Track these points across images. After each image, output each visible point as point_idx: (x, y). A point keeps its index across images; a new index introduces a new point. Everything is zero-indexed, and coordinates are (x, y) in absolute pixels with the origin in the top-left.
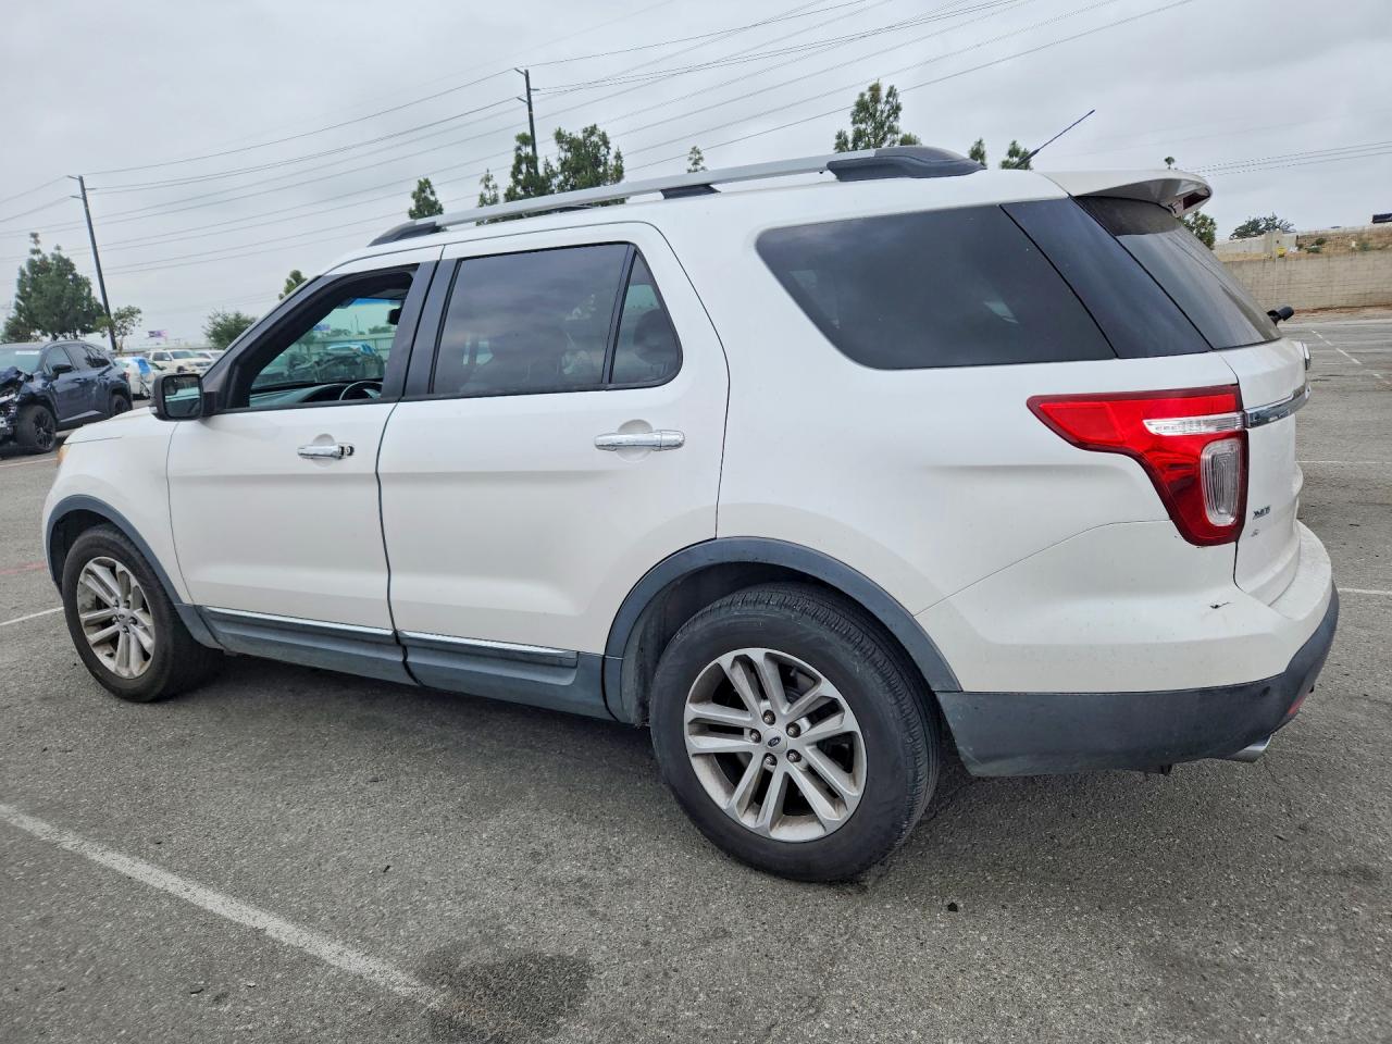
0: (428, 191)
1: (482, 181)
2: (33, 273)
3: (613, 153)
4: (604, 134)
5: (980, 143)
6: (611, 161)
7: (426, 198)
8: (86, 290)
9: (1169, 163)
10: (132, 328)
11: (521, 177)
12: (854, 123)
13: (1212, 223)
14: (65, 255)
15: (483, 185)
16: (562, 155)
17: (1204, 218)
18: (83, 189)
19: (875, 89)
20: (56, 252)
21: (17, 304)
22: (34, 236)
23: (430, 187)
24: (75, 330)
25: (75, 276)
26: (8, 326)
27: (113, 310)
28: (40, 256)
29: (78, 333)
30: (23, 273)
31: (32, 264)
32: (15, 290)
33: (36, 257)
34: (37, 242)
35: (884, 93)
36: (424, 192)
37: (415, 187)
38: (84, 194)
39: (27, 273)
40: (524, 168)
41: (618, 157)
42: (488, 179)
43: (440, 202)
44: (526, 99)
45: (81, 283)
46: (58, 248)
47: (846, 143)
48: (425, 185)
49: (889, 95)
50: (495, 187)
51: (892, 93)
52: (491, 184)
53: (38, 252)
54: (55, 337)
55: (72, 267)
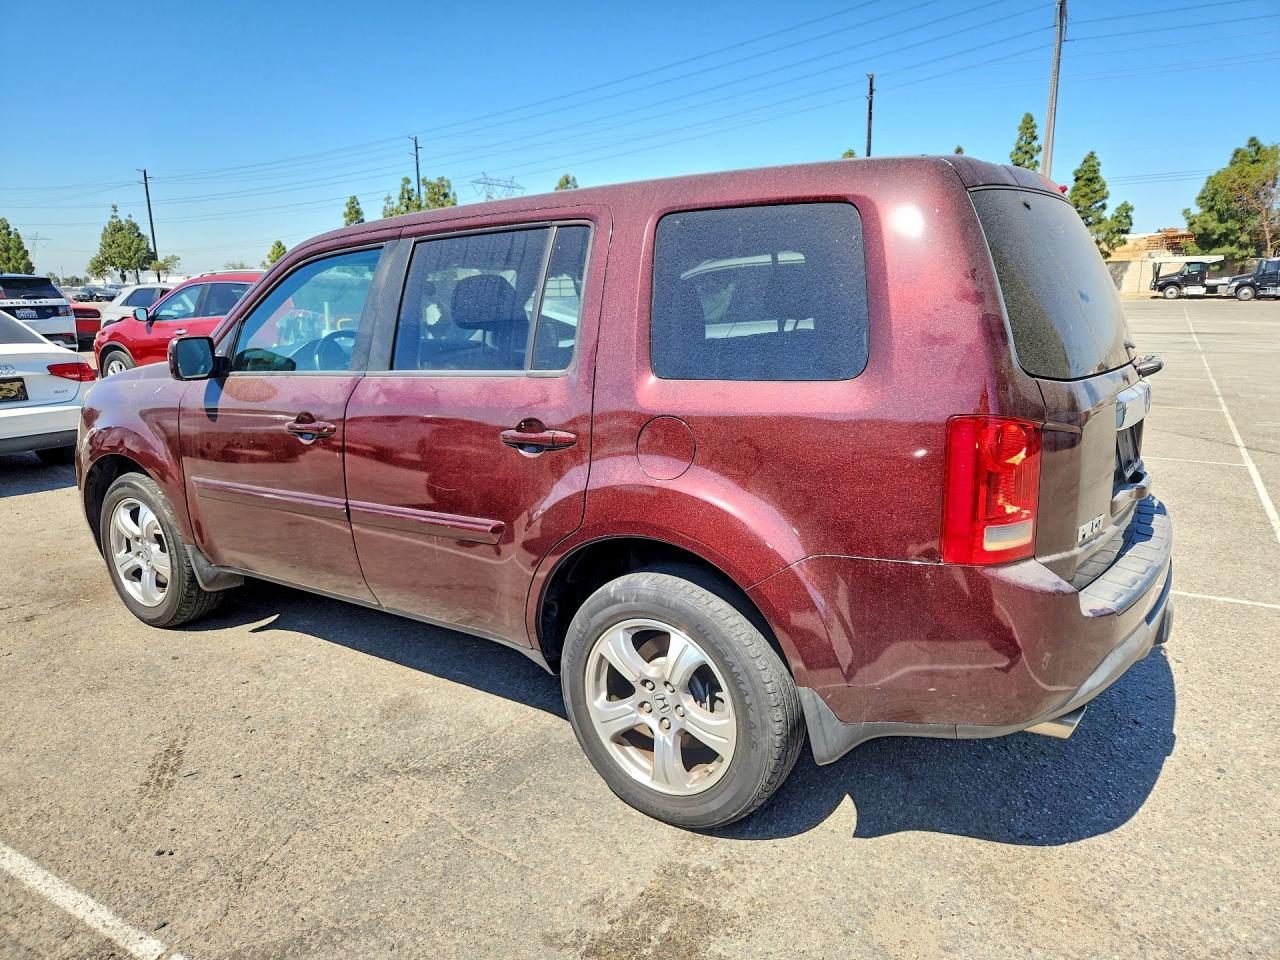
0: (355, 203)
1: (385, 199)
2: (112, 230)
4: (448, 181)
6: (451, 195)
7: (354, 207)
8: (145, 243)
10: (172, 269)
11: (404, 201)
14: (134, 220)
15: (384, 203)
18: (146, 178)
19: (567, 177)
20: (128, 218)
21: (101, 249)
22: (114, 207)
23: (357, 201)
24: (135, 268)
25: (139, 234)
26: (92, 264)
27: (161, 258)
28: (118, 220)
29: (139, 270)
30: (105, 229)
31: (110, 223)
32: (100, 240)
33: (114, 221)
34: (116, 211)
35: (570, 179)
37: (348, 200)
38: (146, 181)
39: (109, 230)
40: (406, 196)
41: (454, 194)
42: (389, 198)
43: (363, 209)
44: (414, 152)
45: (142, 238)
46: (130, 216)
48: (354, 200)
50: (393, 203)
51: (574, 180)
52: (390, 201)
53: (116, 217)
54: (123, 272)
55: (138, 229)
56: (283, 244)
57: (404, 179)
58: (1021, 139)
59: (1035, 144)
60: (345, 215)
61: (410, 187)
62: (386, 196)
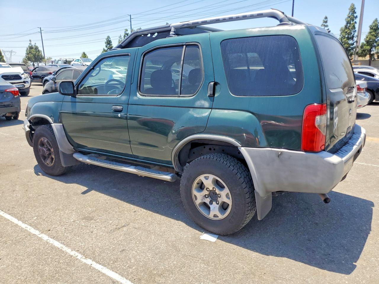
0: (109, 38)
1: (119, 37)
2: (30, 49)
7: (109, 40)
14: (37, 45)
21: (26, 55)
22: (30, 40)
25: (38, 50)
26: (23, 60)
27: (46, 58)
29: (39, 62)
30: (27, 49)
31: (29, 47)
32: (26, 52)
33: (30, 45)
34: (31, 42)
37: (106, 37)
38: (41, 31)
42: (121, 36)
43: (112, 40)
44: (130, 20)
45: (40, 52)
46: (35, 44)
48: (109, 37)
50: (122, 38)
53: (31, 44)
54: (33, 63)
55: (38, 48)
56: (85, 53)
57: (125, 30)
58: (350, 13)
59: (355, 15)
60: (106, 43)
61: (127, 32)
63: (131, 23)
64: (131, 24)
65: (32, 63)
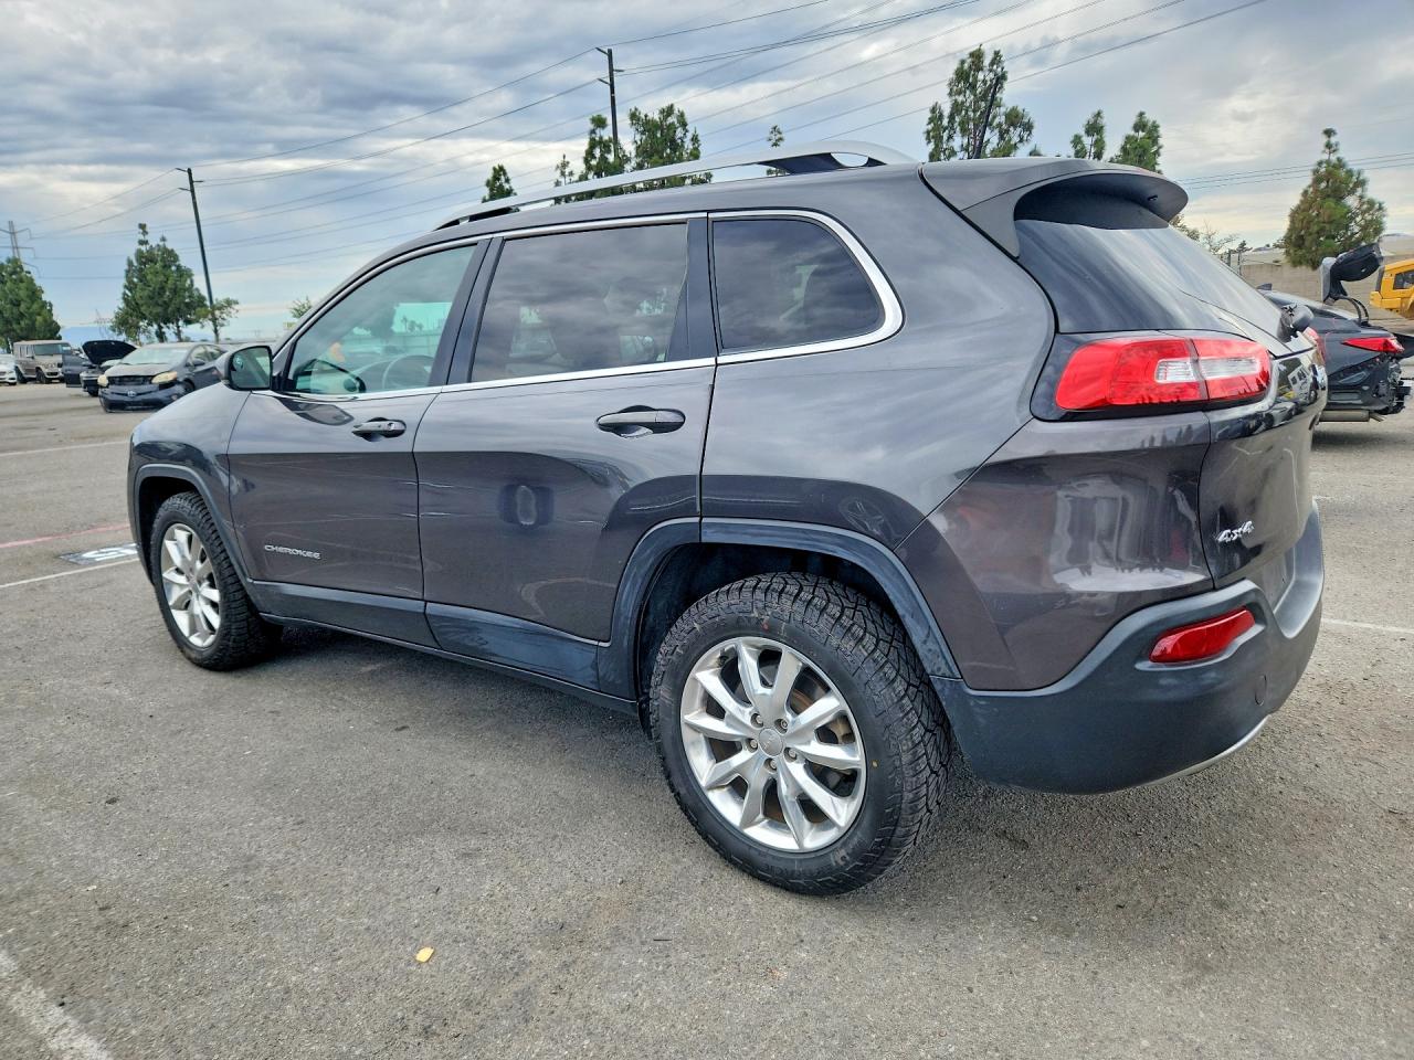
0: (502, 178)
1: (557, 167)
2: (141, 263)
3: (689, 136)
4: (682, 115)
5: (1099, 114)
6: (688, 140)
7: (501, 186)
8: (188, 282)
9: (1329, 137)
10: (229, 319)
11: (594, 162)
12: (950, 94)
13: (1380, 208)
14: (169, 247)
15: (559, 171)
16: (638, 137)
17: (1371, 203)
18: (191, 182)
19: (977, 56)
20: (161, 244)
21: (125, 294)
22: (142, 227)
23: (505, 174)
24: (178, 320)
25: (179, 267)
27: (215, 301)
28: (148, 247)
29: (181, 323)
30: (130, 263)
31: (139, 254)
32: (124, 281)
33: (143, 248)
34: (145, 233)
35: (987, 62)
36: (499, 179)
37: (489, 175)
38: (192, 186)
39: (135, 264)
40: (597, 152)
41: (695, 139)
42: (565, 165)
44: (606, 79)
45: (184, 273)
46: (163, 239)
47: (941, 117)
48: (500, 173)
49: (992, 64)
50: (571, 174)
51: (997, 56)
52: (567, 171)
53: (146, 243)
54: (160, 328)
55: (176, 258)
61: (607, 134)
62: (559, 161)
63: (612, 91)
64: (613, 100)
65: (155, 327)
